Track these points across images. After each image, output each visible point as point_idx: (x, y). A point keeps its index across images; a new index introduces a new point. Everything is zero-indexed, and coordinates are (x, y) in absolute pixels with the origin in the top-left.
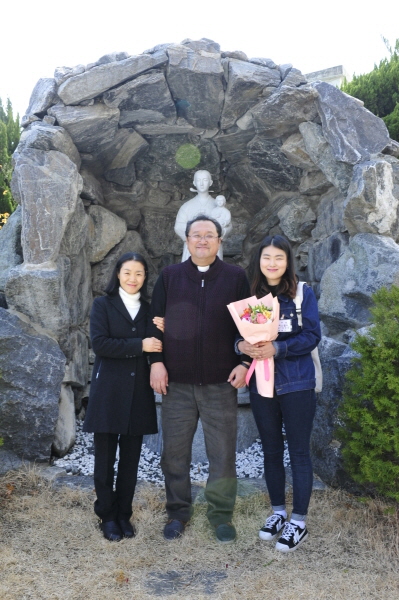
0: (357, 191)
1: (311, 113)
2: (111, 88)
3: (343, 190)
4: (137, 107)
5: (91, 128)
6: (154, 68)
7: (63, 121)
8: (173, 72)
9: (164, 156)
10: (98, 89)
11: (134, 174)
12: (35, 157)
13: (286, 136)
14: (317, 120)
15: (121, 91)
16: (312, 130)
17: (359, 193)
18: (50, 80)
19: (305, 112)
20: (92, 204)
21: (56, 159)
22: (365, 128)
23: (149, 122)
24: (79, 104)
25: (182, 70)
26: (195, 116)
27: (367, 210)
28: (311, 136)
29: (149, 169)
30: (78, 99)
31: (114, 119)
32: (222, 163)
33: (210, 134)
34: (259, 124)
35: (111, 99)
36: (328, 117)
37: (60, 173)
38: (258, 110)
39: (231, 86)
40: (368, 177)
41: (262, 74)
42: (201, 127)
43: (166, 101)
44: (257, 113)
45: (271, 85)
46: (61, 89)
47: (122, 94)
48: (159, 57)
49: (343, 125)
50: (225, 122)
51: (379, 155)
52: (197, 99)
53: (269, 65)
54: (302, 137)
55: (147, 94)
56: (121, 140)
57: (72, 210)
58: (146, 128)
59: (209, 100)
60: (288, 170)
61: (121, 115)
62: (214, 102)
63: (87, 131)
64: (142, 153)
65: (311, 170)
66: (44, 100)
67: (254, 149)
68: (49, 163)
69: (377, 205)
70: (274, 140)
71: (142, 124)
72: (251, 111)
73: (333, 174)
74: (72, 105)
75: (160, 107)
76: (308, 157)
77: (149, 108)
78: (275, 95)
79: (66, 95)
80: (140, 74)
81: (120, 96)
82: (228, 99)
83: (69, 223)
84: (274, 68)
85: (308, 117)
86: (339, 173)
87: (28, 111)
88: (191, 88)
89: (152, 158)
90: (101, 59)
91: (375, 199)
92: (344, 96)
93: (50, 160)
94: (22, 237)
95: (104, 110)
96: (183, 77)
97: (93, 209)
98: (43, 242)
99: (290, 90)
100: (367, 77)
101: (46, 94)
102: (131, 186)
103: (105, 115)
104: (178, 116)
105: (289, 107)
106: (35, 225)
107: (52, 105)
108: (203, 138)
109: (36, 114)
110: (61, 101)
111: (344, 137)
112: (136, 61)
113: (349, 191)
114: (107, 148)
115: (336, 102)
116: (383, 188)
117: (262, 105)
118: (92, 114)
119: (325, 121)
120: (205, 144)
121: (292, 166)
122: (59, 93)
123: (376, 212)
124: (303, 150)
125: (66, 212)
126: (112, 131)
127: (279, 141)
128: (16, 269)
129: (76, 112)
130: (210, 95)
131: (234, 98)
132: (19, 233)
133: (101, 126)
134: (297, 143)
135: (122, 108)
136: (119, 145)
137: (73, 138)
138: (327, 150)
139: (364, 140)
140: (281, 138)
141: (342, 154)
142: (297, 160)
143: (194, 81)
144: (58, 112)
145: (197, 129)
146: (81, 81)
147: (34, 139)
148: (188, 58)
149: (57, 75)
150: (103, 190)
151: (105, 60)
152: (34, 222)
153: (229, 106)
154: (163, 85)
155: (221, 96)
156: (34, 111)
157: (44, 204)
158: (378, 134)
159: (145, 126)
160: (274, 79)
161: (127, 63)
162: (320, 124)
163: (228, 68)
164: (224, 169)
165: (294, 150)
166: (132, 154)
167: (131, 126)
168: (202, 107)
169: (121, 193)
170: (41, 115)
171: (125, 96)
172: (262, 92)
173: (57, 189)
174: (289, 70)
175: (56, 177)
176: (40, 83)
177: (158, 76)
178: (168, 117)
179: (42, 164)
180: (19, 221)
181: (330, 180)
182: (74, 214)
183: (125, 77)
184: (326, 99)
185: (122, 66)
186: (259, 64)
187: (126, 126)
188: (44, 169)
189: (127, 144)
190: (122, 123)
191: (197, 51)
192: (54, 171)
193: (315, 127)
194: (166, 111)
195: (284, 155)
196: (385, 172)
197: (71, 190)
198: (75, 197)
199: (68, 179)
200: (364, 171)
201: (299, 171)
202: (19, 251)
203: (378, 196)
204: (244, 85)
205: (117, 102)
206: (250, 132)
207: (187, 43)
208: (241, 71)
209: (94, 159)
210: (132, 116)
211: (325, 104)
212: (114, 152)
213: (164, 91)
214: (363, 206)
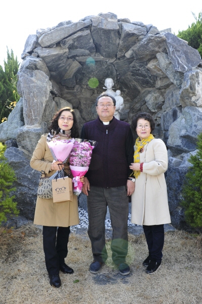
0: (186, 85)
1: (162, 48)
2: (64, 39)
3: (178, 86)
4: (77, 48)
5: (55, 59)
6: (85, 28)
7: (41, 55)
8: (94, 30)
9: (89, 72)
10: (58, 39)
11: (75, 81)
12: (28, 73)
13: (149, 60)
14: (165, 51)
15: (69, 40)
16: (163, 56)
17: (188, 87)
18: (34, 35)
19: (159, 48)
20: (56, 96)
21: (38, 74)
22: (189, 55)
23: (82, 55)
24: (49, 47)
25: (98, 28)
26: (105, 51)
27: (191, 95)
28: (162, 60)
29: (82, 79)
30: (48, 44)
31: (66, 54)
32: (117, 75)
33: (112, 61)
34: (136, 55)
35: (64, 44)
36: (171, 49)
37: (41, 81)
38: (135, 47)
39: (123, 36)
40: (191, 78)
41: (138, 29)
42: (108, 57)
43: (91, 44)
44: (135, 49)
45: (142, 35)
46: (40, 39)
47: (70, 41)
48: (87, 22)
49: (179, 54)
50: (119, 54)
51: (197, 68)
52: (106, 43)
53: (141, 25)
54: (157, 60)
55: (82, 41)
56: (69, 64)
57: (47, 99)
58: (80, 59)
59: (112, 43)
60: (150, 77)
61: (69, 52)
62: (114, 44)
63: (53, 60)
64: (79, 71)
65: (161, 77)
66: (32, 45)
67: (133, 67)
68: (35, 76)
69: (196, 92)
70: (143, 63)
71: (78, 56)
72: (132, 48)
73: (173, 78)
74: (45, 47)
75: (88, 48)
76: (161, 70)
77: (83, 48)
78: (145, 39)
79: (42, 42)
80: (78, 31)
81: (69, 42)
82: (121, 42)
83: (46, 105)
84: (144, 26)
85: (161, 50)
86: (176, 77)
87: (24, 51)
88: (103, 37)
89: (84, 73)
90: (59, 24)
91: (195, 89)
92: (178, 39)
93: (36, 74)
94: (24, 112)
95: (61, 50)
96: (99, 32)
97: (56, 99)
98: (34, 115)
99: (152, 36)
100: (186, 32)
101: (32, 42)
102: (74, 88)
103: (61, 52)
104: (96, 52)
105: (152, 45)
106: (30, 107)
107: (36, 47)
108: (108, 63)
109: (28, 52)
110: (40, 45)
111: (179, 59)
112: (76, 24)
113: (182, 86)
114: (62, 69)
115: (175, 42)
116: (199, 84)
117: (138, 45)
118: (55, 52)
119: (169, 52)
120: (109, 66)
121: (152, 75)
122: (39, 41)
123: (195, 96)
124: (158, 66)
125: (45, 100)
126: (65, 60)
127: (145, 63)
128: (22, 128)
129: (48, 50)
130: (112, 41)
131: (124, 42)
132: (22, 111)
133: (59, 57)
134: (155, 63)
135: (70, 48)
136: (68, 67)
137: (46, 64)
138: (170, 66)
139: (189, 61)
140: (146, 61)
141: (178, 68)
142: (155, 72)
143: (104, 34)
144: (39, 51)
145: (105, 58)
146: (50, 35)
147: (27, 64)
148: (101, 22)
149: (37, 33)
150: (61, 90)
151: (61, 24)
152: (29, 105)
153: (121, 46)
154: (90, 36)
155: (118, 41)
156: (27, 51)
157: (34, 96)
158: (195, 57)
159: (81, 57)
160: (144, 32)
161: (72, 26)
162: (167, 53)
163: (121, 27)
164: (118, 78)
165: (153, 67)
166: (74, 72)
167: (74, 57)
168: (108, 47)
169: (69, 91)
170: (30, 53)
171: (71, 42)
172: (138, 38)
173: (40, 89)
174: (151, 27)
175: (39, 83)
176: (30, 37)
177: (87, 32)
178: (91, 52)
179: (32, 77)
180: (22, 105)
181: (172, 81)
182: (48, 101)
183: (71, 33)
184: (170, 41)
185: (69, 27)
186: (136, 24)
187: (71, 58)
188: (33, 79)
189: (71, 67)
190: (69, 56)
191: (106, 19)
192: (38, 80)
193: (164, 55)
194: (90, 49)
195: (148, 70)
196: (199, 76)
197: (46, 89)
198: (49, 92)
199: (45, 84)
200: (190, 75)
201: (155, 78)
202: (22, 120)
203: (197, 88)
204: (129, 35)
205: (67, 45)
206: (132, 59)
207: (101, 15)
208: (128, 28)
209: (56, 74)
210: (74, 52)
211: (169, 43)
212: (66, 71)
213: (90, 39)
214: (190, 93)
